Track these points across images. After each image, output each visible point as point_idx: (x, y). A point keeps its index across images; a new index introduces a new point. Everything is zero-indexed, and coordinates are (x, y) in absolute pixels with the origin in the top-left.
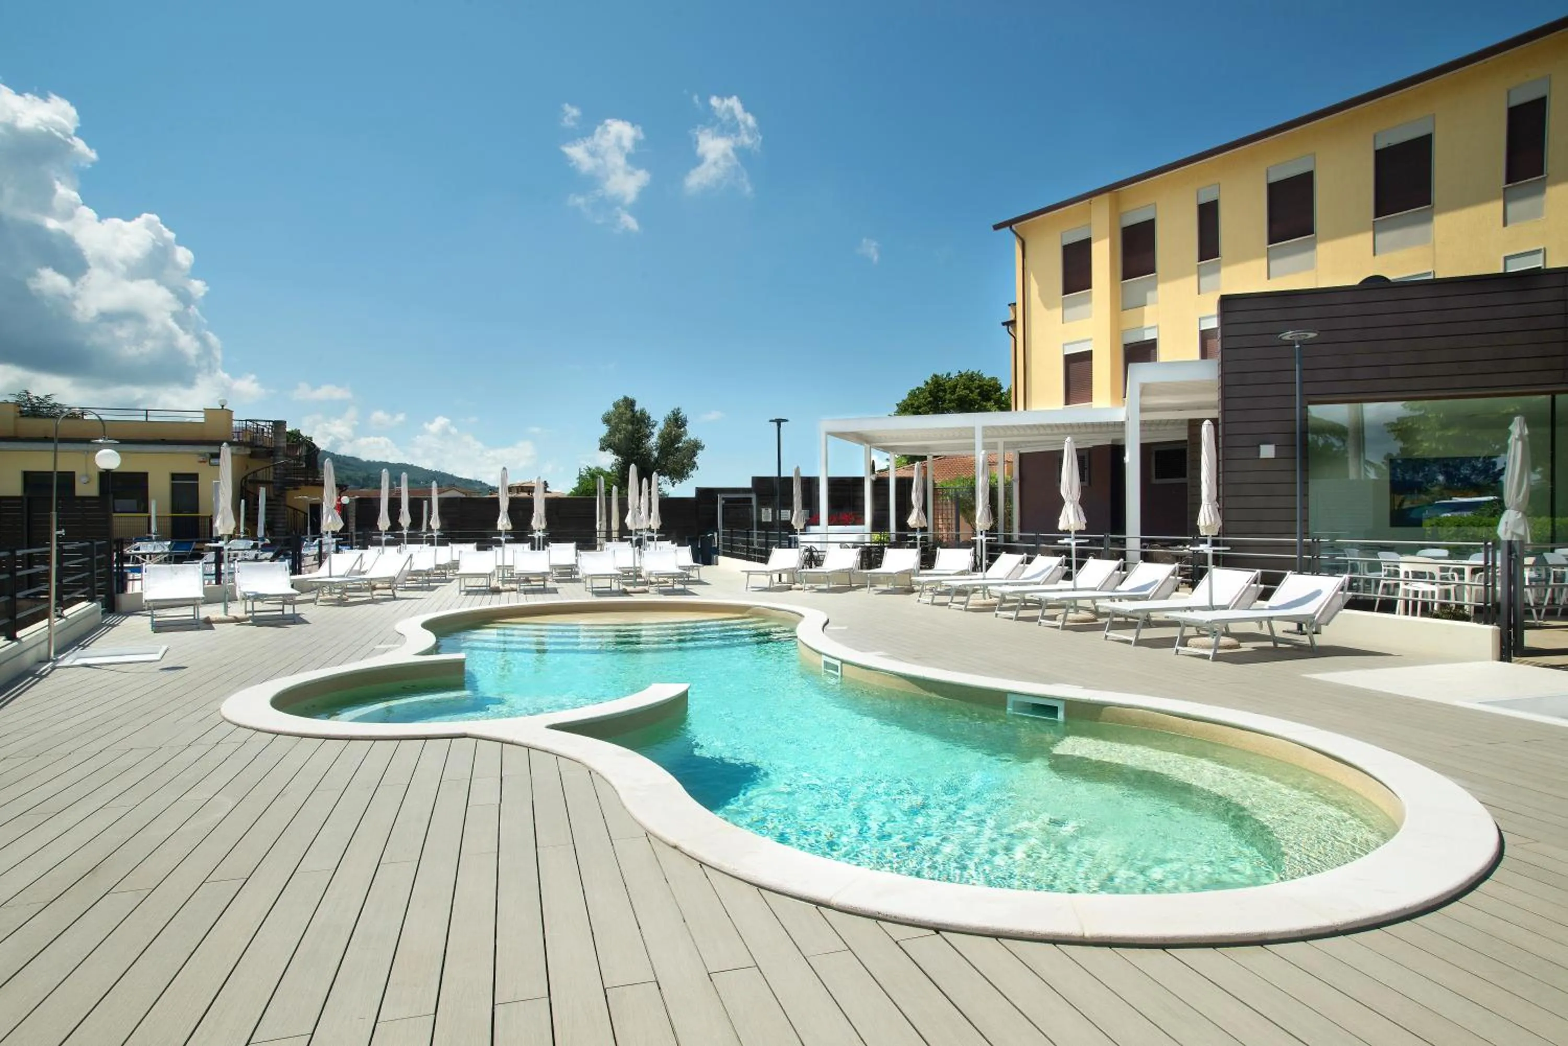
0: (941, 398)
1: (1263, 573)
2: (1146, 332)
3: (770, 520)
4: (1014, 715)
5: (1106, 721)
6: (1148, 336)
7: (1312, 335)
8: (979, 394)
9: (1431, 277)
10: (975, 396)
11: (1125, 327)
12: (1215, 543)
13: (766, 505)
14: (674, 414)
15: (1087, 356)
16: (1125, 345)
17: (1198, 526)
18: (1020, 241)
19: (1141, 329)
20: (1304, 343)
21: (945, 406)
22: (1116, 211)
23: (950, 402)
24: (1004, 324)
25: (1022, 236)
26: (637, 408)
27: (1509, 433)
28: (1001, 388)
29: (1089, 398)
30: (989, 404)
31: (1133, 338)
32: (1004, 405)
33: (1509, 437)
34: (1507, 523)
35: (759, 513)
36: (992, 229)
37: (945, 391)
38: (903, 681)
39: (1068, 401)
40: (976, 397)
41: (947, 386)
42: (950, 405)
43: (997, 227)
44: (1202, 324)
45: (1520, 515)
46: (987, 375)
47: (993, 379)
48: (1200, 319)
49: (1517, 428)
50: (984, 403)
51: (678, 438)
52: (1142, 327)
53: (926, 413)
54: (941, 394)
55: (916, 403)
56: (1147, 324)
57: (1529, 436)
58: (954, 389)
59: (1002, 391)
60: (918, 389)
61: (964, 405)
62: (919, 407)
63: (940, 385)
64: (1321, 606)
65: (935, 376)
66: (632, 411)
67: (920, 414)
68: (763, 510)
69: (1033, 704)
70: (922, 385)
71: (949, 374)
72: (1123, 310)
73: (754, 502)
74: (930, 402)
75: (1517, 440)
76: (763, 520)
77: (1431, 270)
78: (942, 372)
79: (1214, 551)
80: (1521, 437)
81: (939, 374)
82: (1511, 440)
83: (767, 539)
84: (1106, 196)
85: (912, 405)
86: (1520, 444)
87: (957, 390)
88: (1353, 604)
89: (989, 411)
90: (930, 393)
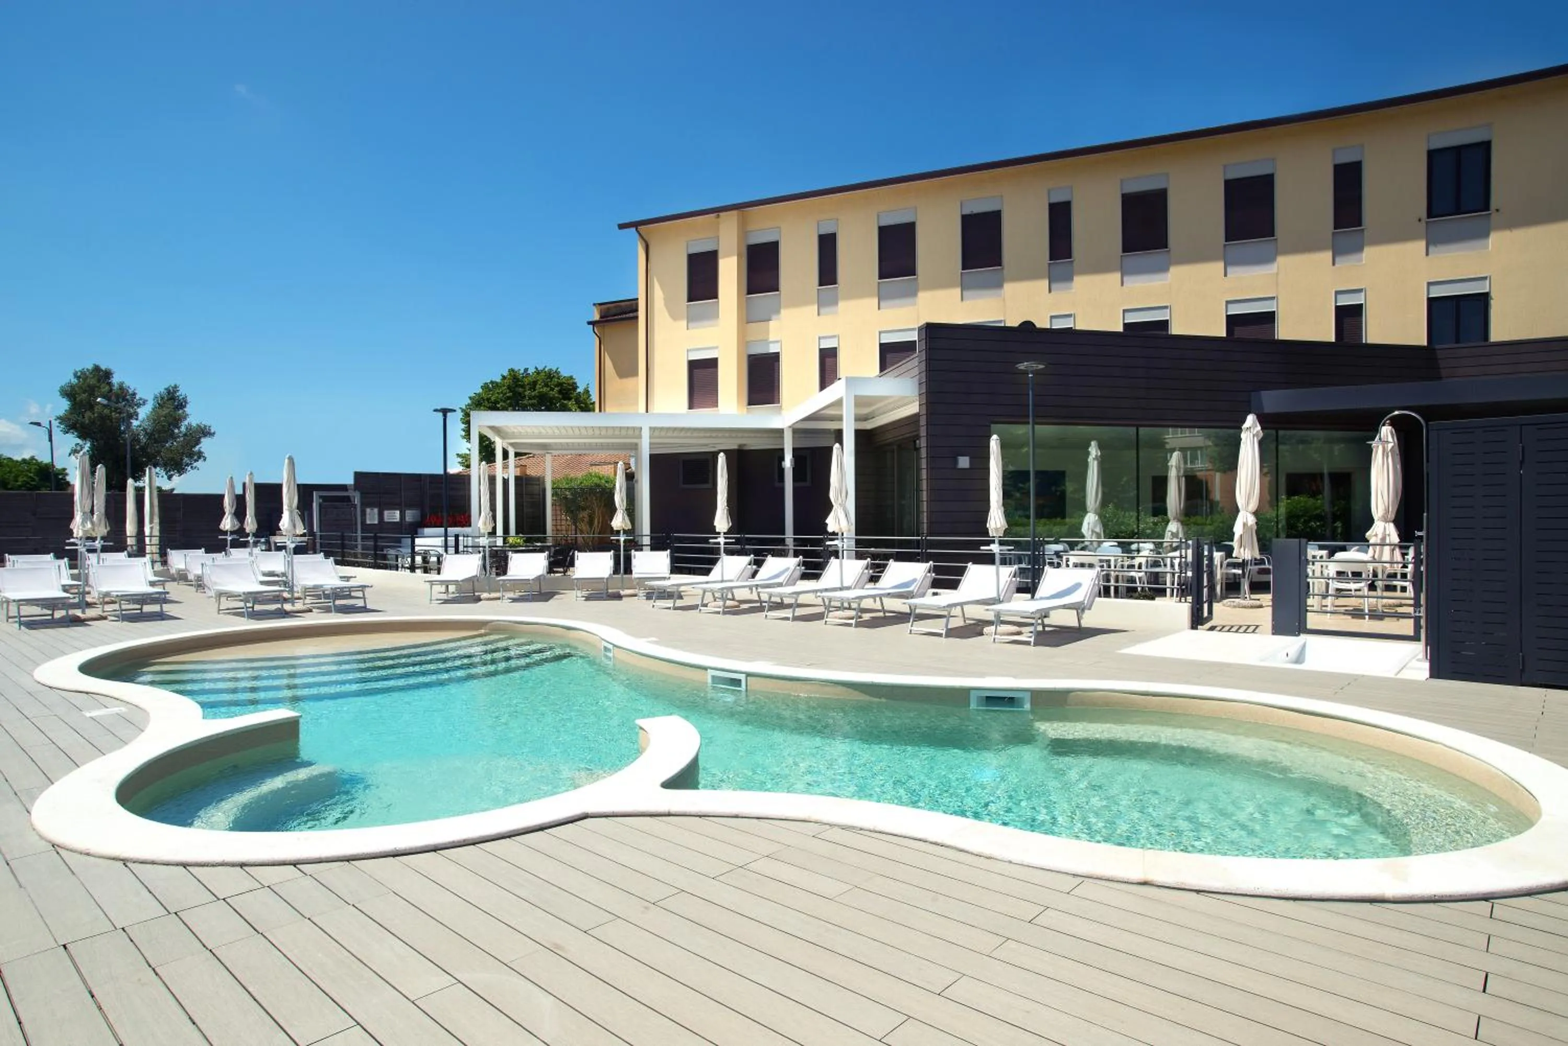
0: (520, 394)
1: (1020, 569)
2: (771, 345)
3: (376, 522)
4: (977, 710)
5: (1070, 705)
6: (773, 349)
7: (1041, 367)
8: (560, 392)
9: (1002, 325)
10: (555, 393)
11: (748, 339)
12: (1001, 543)
13: (372, 505)
14: (169, 392)
15: (712, 364)
16: (750, 356)
17: (987, 529)
18: (643, 243)
19: (766, 342)
20: (1037, 373)
21: (525, 402)
22: (743, 232)
23: (530, 399)
24: (589, 323)
25: (647, 239)
26: (115, 380)
27: (1088, 454)
28: (577, 387)
29: (715, 404)
30: (570, 403)
31: (758, 350)
32: (585, 406)
33: (1088, 457)
34: (1089, 524)
35: (363, 514)
36: (617, 227)
37: (523, 386)
38: (840, 688)
39: (691, 406)
40: (556, 395)
41: (526, 381)
42: (530, 402)
43: (622, 226)
44: (821, 343)
45: (1097, 518)
46: (565, 373)
47: (571, 378)
48: (819, 338)
49: (1094, 451)
50: (565, 402)
51: (176, 421)
52: (766, 340)
53: (504, 409)
54: (521, 390)
55: (493, 399)
56: (772, 338)
57: (1100, 456)
58: (534, 385)
59: (578, 390)
60: (492, 382)
61: (545, 403)
62: (496, 402)
63: (518, 380)
64: (1086, 596)
65: (513, 370)
66: (110, 384)
67: (497, 409)
68: (368, 510)
69: (987, 697)
70: (498, 379)
71: (526, 370)
72: (748, 322)
73: (357, 501)
74: (509, 398)
75: (1094, 459)
76: (368, 522)
77: (1002, 319)
78: (520, 367)
79: (1001, 550)
80: (1096, 458)
81: (516, 369)
82: (1090, 459)
83: (376, 541)
84: (735, 212)
85: (488, 399)
86: (1096, 462)
87: (538, 386)
88: (1106, 592)
89: (570, 410)
90: (508, 388)
